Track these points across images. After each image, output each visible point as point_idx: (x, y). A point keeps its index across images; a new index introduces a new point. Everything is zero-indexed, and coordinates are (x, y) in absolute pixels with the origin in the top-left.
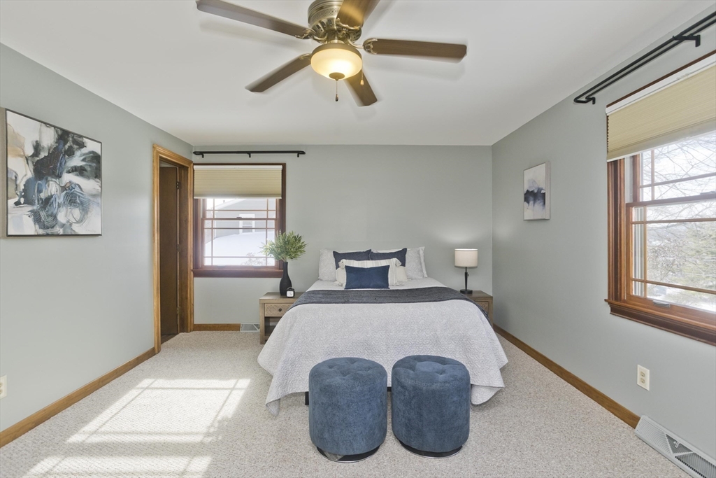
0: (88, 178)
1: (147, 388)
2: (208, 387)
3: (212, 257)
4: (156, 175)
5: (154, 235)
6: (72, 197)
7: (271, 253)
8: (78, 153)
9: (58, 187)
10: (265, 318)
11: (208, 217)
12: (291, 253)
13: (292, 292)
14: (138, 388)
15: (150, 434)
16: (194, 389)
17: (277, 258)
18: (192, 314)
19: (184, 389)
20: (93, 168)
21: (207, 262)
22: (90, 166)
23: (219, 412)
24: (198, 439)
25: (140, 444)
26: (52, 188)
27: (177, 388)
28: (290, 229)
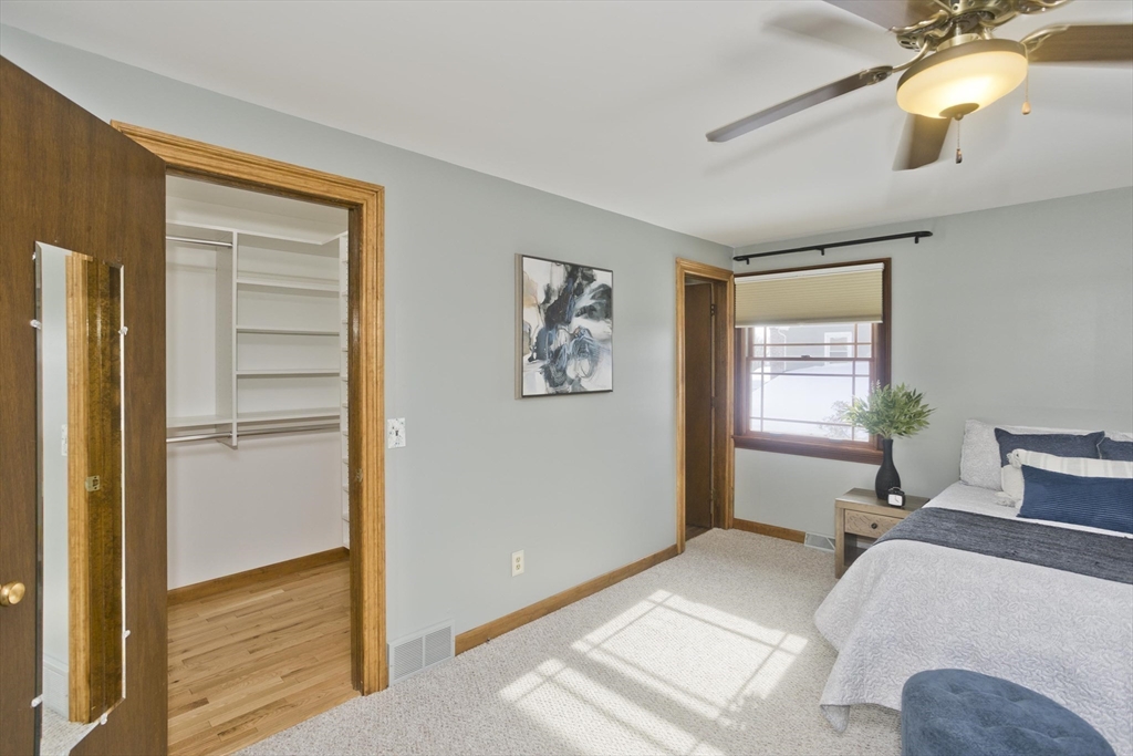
0: (598, 319)
1: (660, 604)
2: (739, 630)
3: (762, 419)
4: (680, 301)
5: (677, 387)
6: (582, 347)
7: (859, 421)
8: (587, 290)
9: (567, 335)
10: (846, 534)
11: (756, 356)
12: (900, 425)
13: (900, 498)
14: (650, 601)
15: (653, 676)
16: (719, 626)
17: (872, 431)
18: (732, 502)
19: (706, 622)
20: (605, 305)
21: (755, 426)
22: (600, 303)
23: (748, 681)
24: (713, 714)
25: (641, 686)
26: (562, 337)
27: (696, 618)
28: (900, 379)
